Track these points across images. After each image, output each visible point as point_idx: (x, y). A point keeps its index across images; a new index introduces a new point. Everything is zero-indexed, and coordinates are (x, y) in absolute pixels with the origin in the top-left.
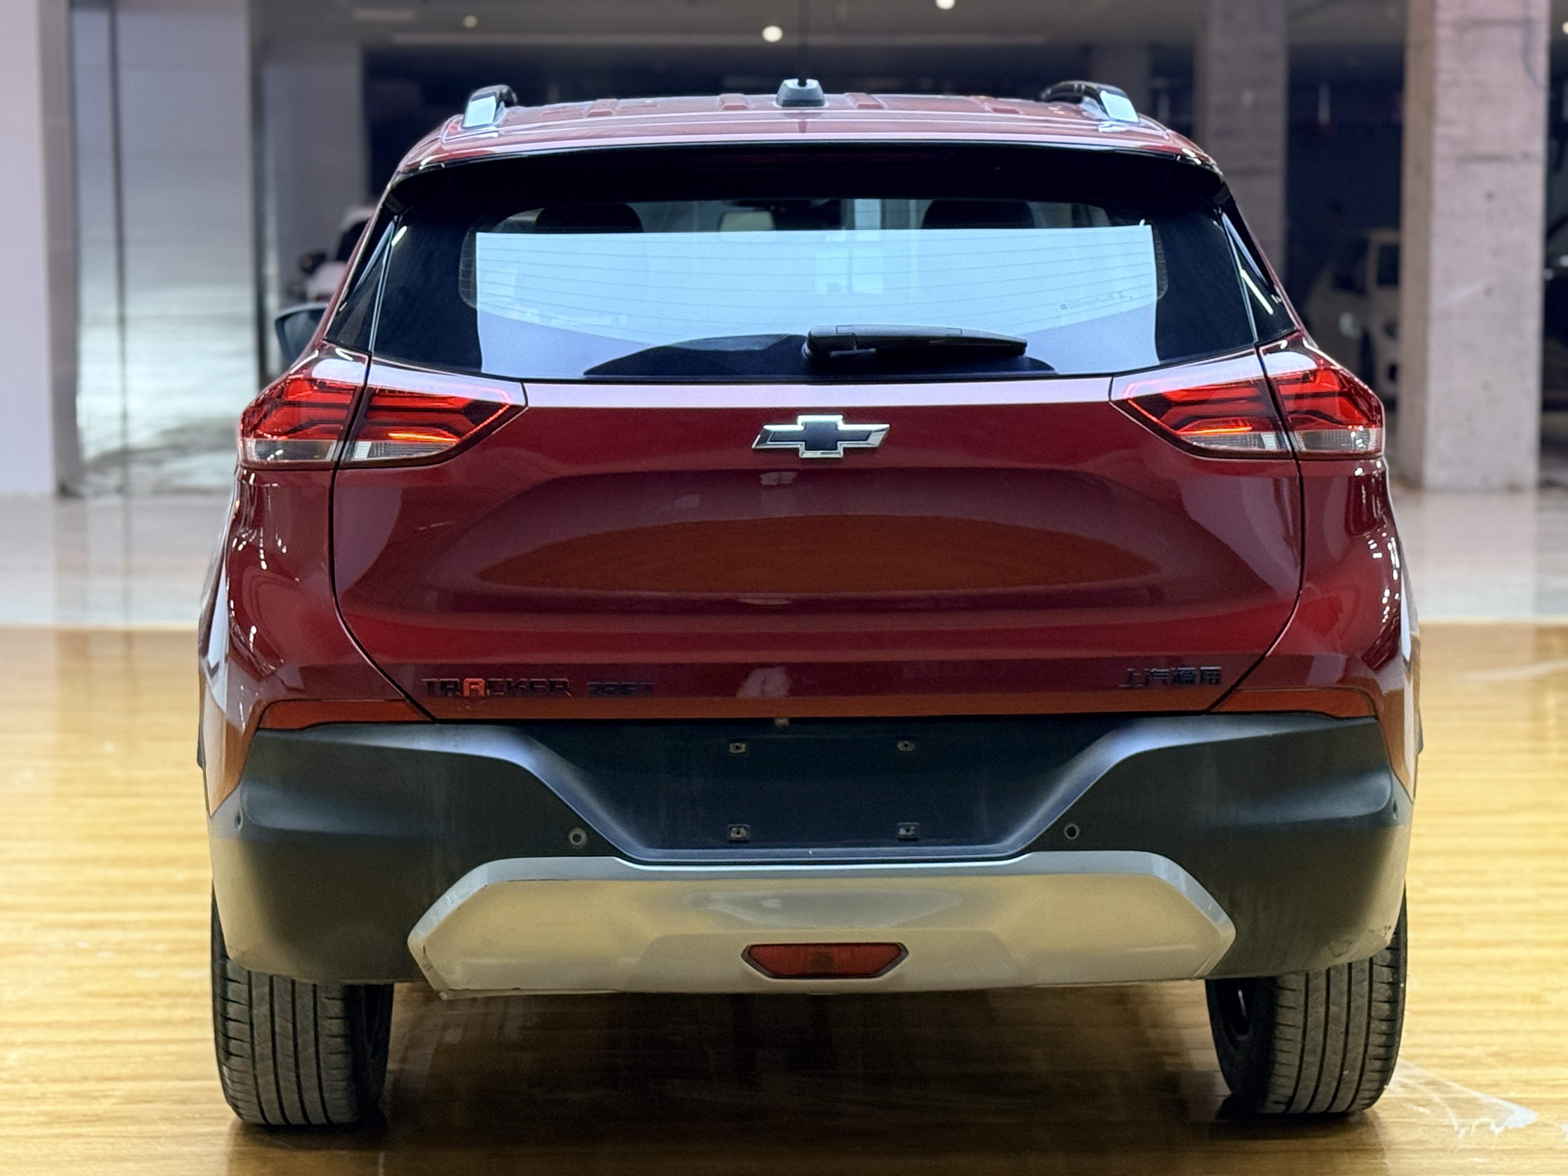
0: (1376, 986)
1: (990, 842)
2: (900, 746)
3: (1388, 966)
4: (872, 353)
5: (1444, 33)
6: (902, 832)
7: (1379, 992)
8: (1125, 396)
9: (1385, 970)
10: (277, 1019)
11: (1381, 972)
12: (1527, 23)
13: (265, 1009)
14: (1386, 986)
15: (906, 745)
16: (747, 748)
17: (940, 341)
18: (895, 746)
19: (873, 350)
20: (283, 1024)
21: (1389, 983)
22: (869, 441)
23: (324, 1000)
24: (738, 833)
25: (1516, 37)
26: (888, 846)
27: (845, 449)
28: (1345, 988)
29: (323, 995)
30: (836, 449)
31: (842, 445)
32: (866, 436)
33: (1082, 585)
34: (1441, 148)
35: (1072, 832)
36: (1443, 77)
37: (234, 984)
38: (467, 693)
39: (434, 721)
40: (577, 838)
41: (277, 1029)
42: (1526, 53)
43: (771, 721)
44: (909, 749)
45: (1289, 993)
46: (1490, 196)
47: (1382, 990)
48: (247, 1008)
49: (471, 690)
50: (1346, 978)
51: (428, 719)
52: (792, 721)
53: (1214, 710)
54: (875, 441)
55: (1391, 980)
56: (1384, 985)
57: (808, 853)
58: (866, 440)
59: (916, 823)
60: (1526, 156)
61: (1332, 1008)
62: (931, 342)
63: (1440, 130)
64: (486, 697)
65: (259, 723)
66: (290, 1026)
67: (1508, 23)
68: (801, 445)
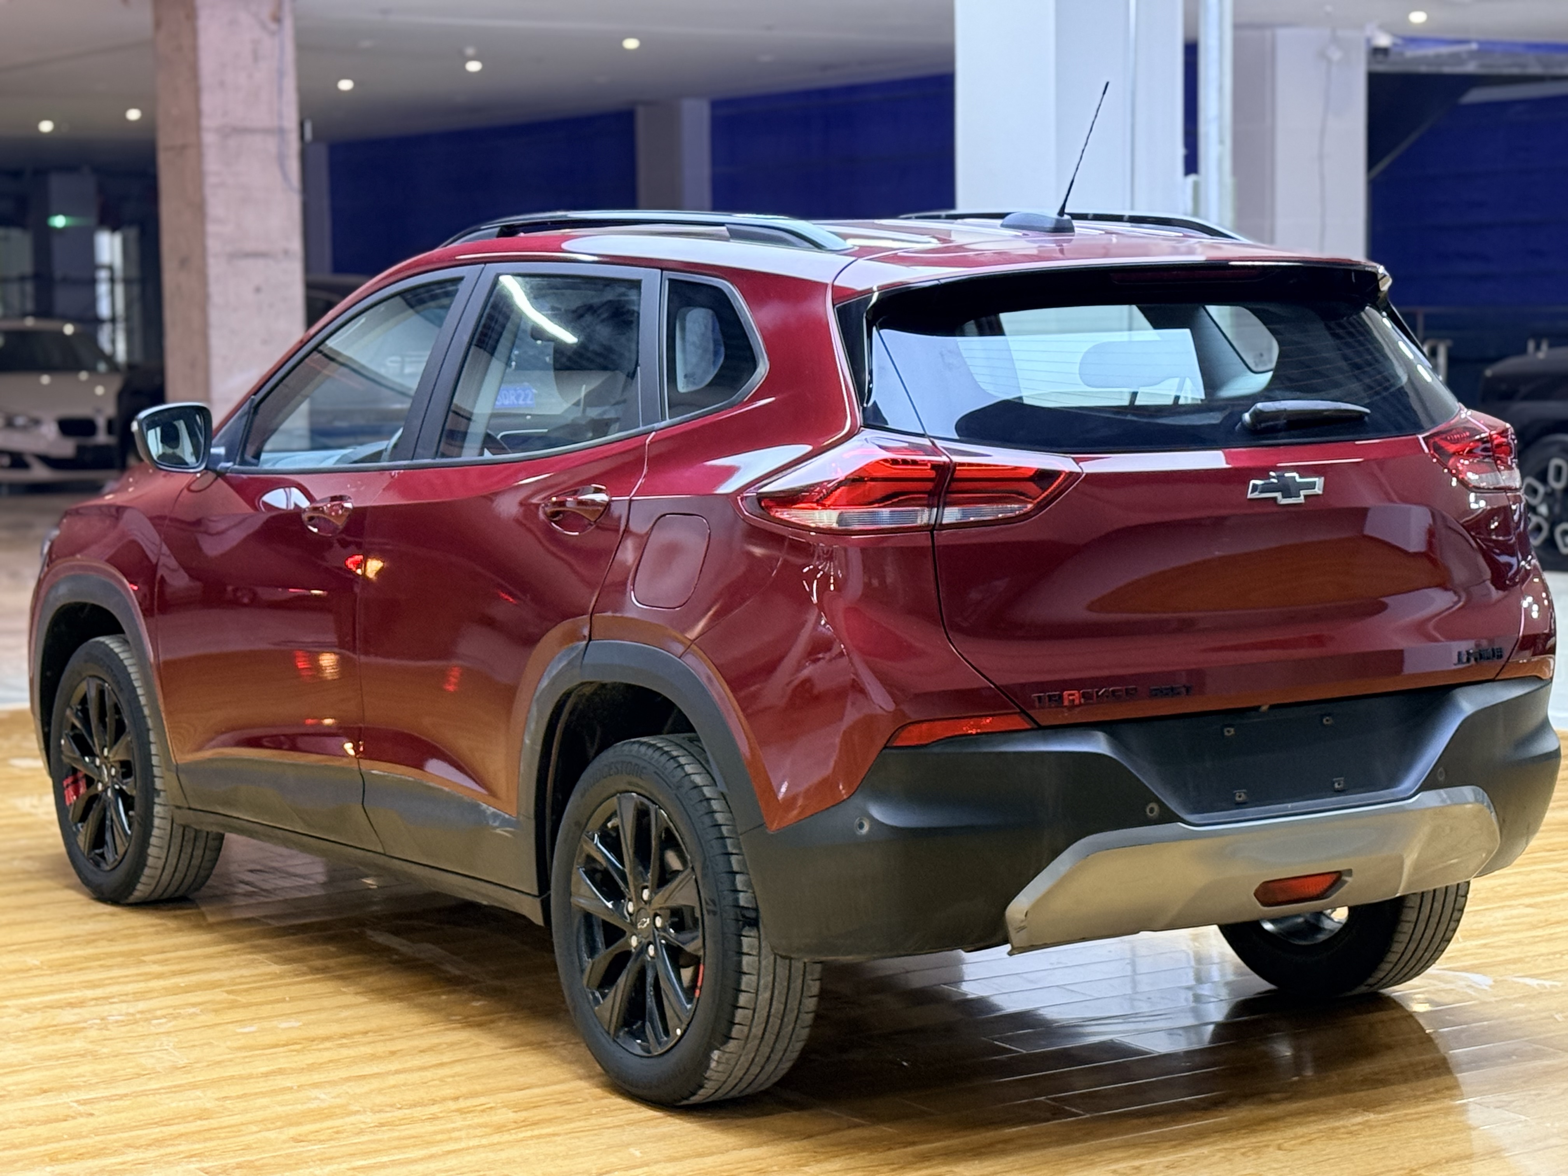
1: (1388, 787)
2: (1324, 721)
5: (209, 139)
6: (1336, 786)
10: (774, 1003)
12: (281, 132)
13: (767, 995)
15: (1328, 720)
16: (1235, 731)
18: (1321, 721)
20: (777, 1006)
22: (1316, 490)
23: (811, 982)
24: (1240, 797)
25: (271, 144)
27: (1306, 496)
29: (810, 977)
30: (1299, 496)
31: (1303, 493)
32: (1314, 486)
34: (213, 245)
35: (1441, 775)
36: (211, 180)
37: (747, 976)
38: (1066, 703)
39: (1040, 728)
40: (1152, 810)
42: (281, 159)
43: (1256, 709)
46: (258, 290)
48: (754, 995)
49: (1070, 701)
51: (1035, 727)
52: (1272, 707)
53: (1497, 678)
54: (1320, 489)
57: (1288, 807)
58: (1314, 489)
59: (1343, 777)
60: (286, 253)
62: (1325, 413)
63: (211, 228)
64: (1080, 705)
65: (888, 742)
67: (266, 131)
68: (1278, 495)
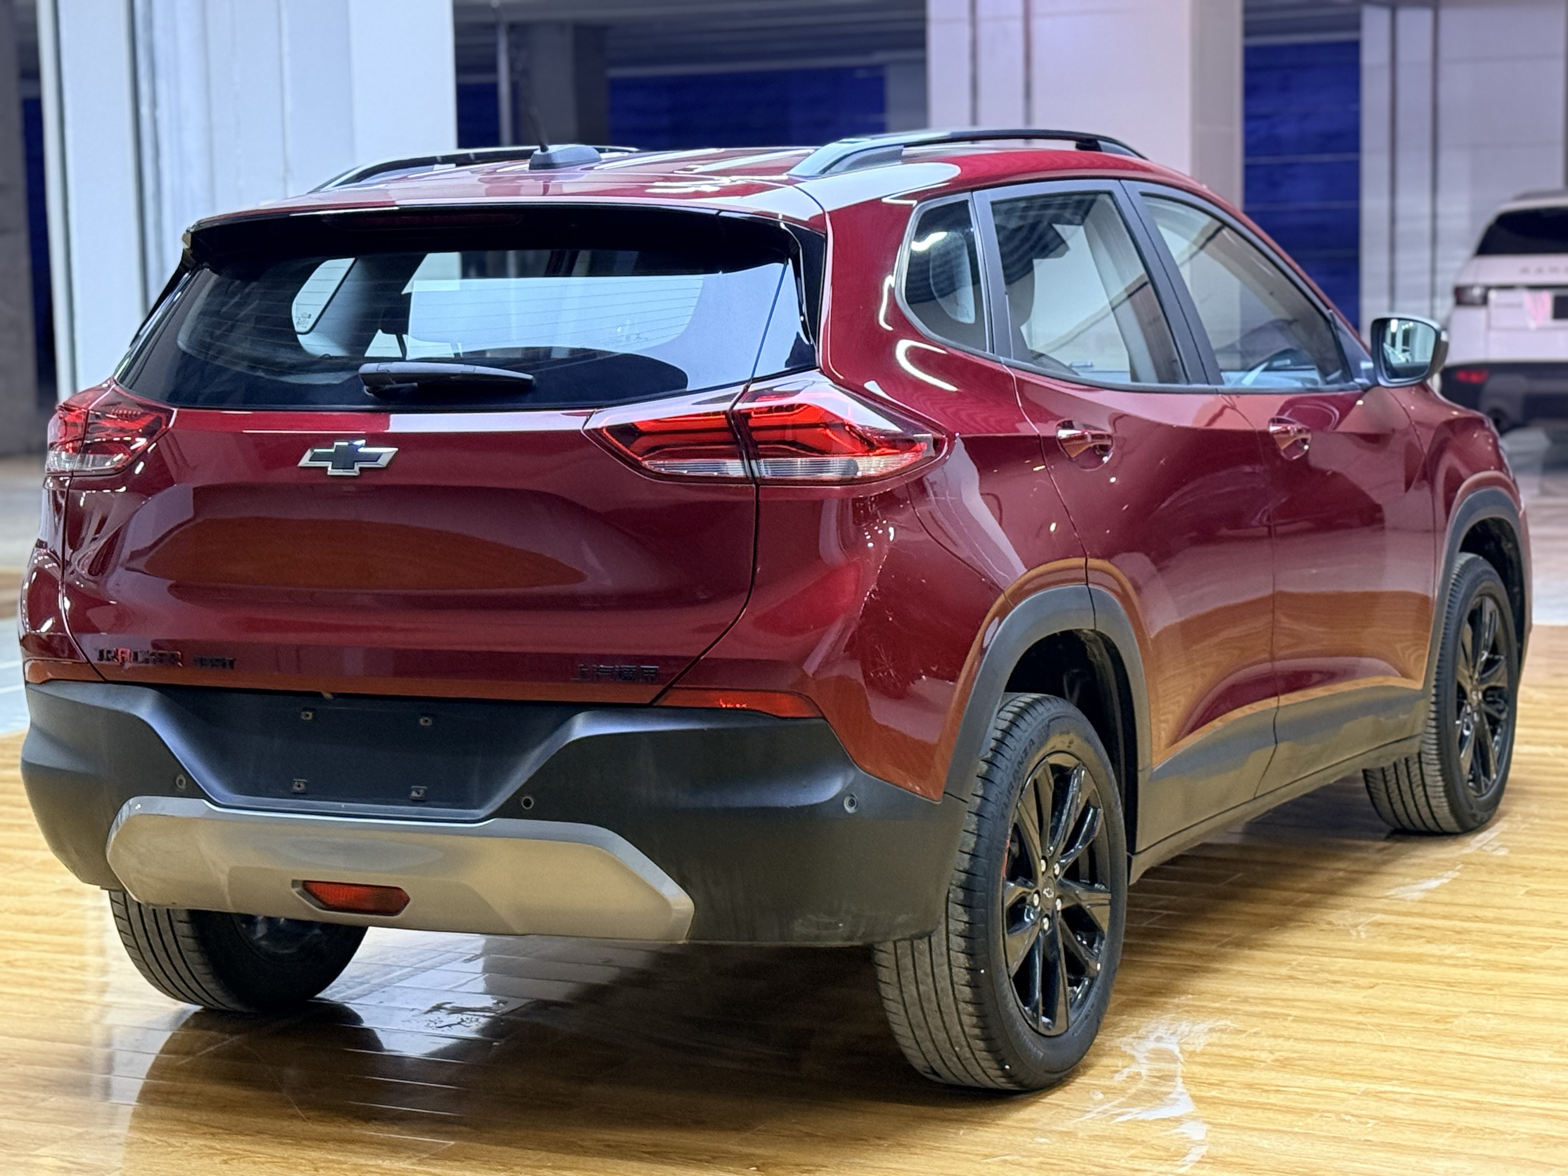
0: (954, 970)
1: (475, 808)
2: (422, 721)
3: (962, 952)
4: (414, 387)
6: (414, 794)
7: (958, 976)
8: (599, 426)
9: (960, 955)
11: (958, 958)
14: (964, 971)
15: (426, 721)
16: (313, 716)
17: (458, 377)
18: (418, 722)
19: (416, 384)
21: (966, 968)
22: (379, 462)
24: (299, 786)
26: (402, 805)
27: (361, 469)
28: (929, 970)
30: (353, 468)
31: (357, 467)
32: (378, 456)
33: (537, 590)
35: (527, 803)
38: (120, 660)
39: (107, 682)
40: (181, 782)
41: (147, 927)
43: (321, 694)
44: (427, 724)
45: (884, 970)
47: (961, 975)
49: (122, 658)
50: (928, 960)
51: (101, 679)
52: (338, 695)
53: (655, 704)
54: (383, 462)
55: (967, 965)
56: (962, 970)
57: (340, 806)
58: (376, 461)
59: (425, 787)
61: (921, 987)
62: (452, 378)
66: (154, 925)
68: (329, 465)
